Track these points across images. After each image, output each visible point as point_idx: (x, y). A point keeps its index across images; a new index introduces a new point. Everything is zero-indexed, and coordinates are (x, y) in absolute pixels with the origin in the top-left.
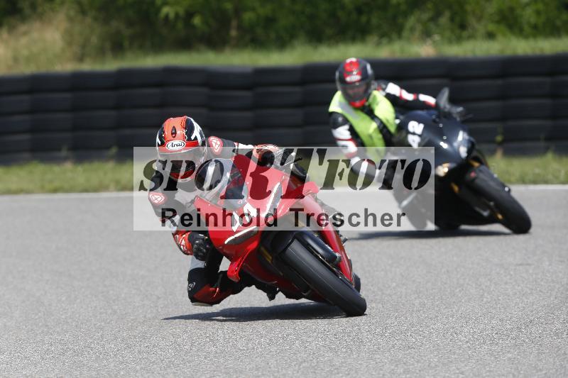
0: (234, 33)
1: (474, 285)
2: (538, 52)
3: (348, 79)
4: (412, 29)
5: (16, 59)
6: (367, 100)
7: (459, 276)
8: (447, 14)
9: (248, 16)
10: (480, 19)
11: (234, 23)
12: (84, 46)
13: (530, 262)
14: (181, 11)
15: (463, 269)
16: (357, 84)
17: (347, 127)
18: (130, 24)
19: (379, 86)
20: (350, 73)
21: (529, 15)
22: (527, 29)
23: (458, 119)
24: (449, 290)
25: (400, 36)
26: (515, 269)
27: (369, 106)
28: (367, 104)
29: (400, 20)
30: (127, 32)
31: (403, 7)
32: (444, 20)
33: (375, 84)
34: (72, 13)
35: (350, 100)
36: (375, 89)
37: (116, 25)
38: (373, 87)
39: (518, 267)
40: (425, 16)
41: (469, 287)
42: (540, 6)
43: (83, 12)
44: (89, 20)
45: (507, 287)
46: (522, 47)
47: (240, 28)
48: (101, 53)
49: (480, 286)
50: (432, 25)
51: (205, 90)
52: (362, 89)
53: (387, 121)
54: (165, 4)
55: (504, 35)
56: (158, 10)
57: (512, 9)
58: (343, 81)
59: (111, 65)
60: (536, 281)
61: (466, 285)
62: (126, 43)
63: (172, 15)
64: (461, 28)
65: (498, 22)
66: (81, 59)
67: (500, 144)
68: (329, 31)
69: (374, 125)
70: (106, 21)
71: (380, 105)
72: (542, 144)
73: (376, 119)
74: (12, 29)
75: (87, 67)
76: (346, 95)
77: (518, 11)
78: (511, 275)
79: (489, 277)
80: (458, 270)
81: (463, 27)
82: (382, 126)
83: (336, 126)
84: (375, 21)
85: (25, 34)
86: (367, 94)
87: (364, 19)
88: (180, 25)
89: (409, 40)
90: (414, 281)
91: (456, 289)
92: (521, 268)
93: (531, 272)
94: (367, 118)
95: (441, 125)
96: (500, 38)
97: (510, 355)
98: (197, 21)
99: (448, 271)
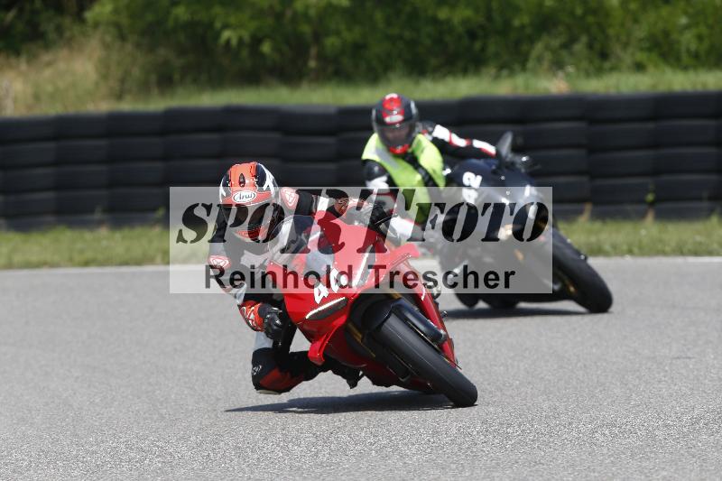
0: (312, 64)
1: (618, 384)
2: (699, 88)
3: (388, 119)
4: (540, 59)
5: (37, 97)
6: (410, 146)
7: (599, 372)
8: (584, 39)
9: (331, 42)
10: (626, 45)
11: (313, 51)
12: (123, 81)
13: (689, 354)
14: (246, 36)
15: (604, 364)
16: (398, 126)
17: (384, 178)
18: (182, 52)
19: (424, 128)
20: (390, 112)
21: (688, 40)
22: (685, 59)
23: (523, 170)
24: (587, 390)
25: (524, 69)
26: (671, 363)
27: (413, 153)
28: (410, 150)
29: (525, 47)
30: (178, 62)
31: (528, 31)
32: (579, 47)
33: (419, 126)
34: (108, 38)
35: (389, 144)
36: (419, 133)
37: (163, 53)
38: (417, 129)
39: (674, 361)
40: (556, 43)
41: (612, 386)
42: (703, 30)
43: (122, 37)
44: (129, 47)
45: (660, 386)
46: (679, 81)
47: (321, 57)
48: (144, 89)
49: (626, 385)
50: (564, 53)
51: (276, 136)
52: (404, 132)
53: (434, 171)
54: (226, 26)
55: (656, 66)
56: (218, 35)
57: (666, 34)
58: (381, 122)
59: (157, 104)
60: (698, 380)
61: (608, 384)
62: (177, 77)
63: (234, 42)
64: (602, 57)
65: (650, 50)
66: (119, 97)
67: (652, 204)
68: (433, 62)
69: (418, 177)
70: (152, 49)
71: (425, 151)
72: (705, 204)
73: (420, 170)
74: (32, 58)
75: (127, 106)
76: (384, 138)
77: (675, 36)
78: (666, 371)
79: (638, 373)
80: (599, 364)
81: (604, 56)
82: (427, 178)
83: (372, 177)
84: (492, 48)
85: (49, 64)
86: (410, 139)
87: (478, 45)
88: (245, 53)
89: (535, 73)
90: (542, 378)
91: (596, 388)
92: (679, 362)
93: (691, 366)
94: (410, 168)
95: (503, 178)
96: (651, 69)
97: (665, 473)
98: (266, 48)
99: (585, 366)
